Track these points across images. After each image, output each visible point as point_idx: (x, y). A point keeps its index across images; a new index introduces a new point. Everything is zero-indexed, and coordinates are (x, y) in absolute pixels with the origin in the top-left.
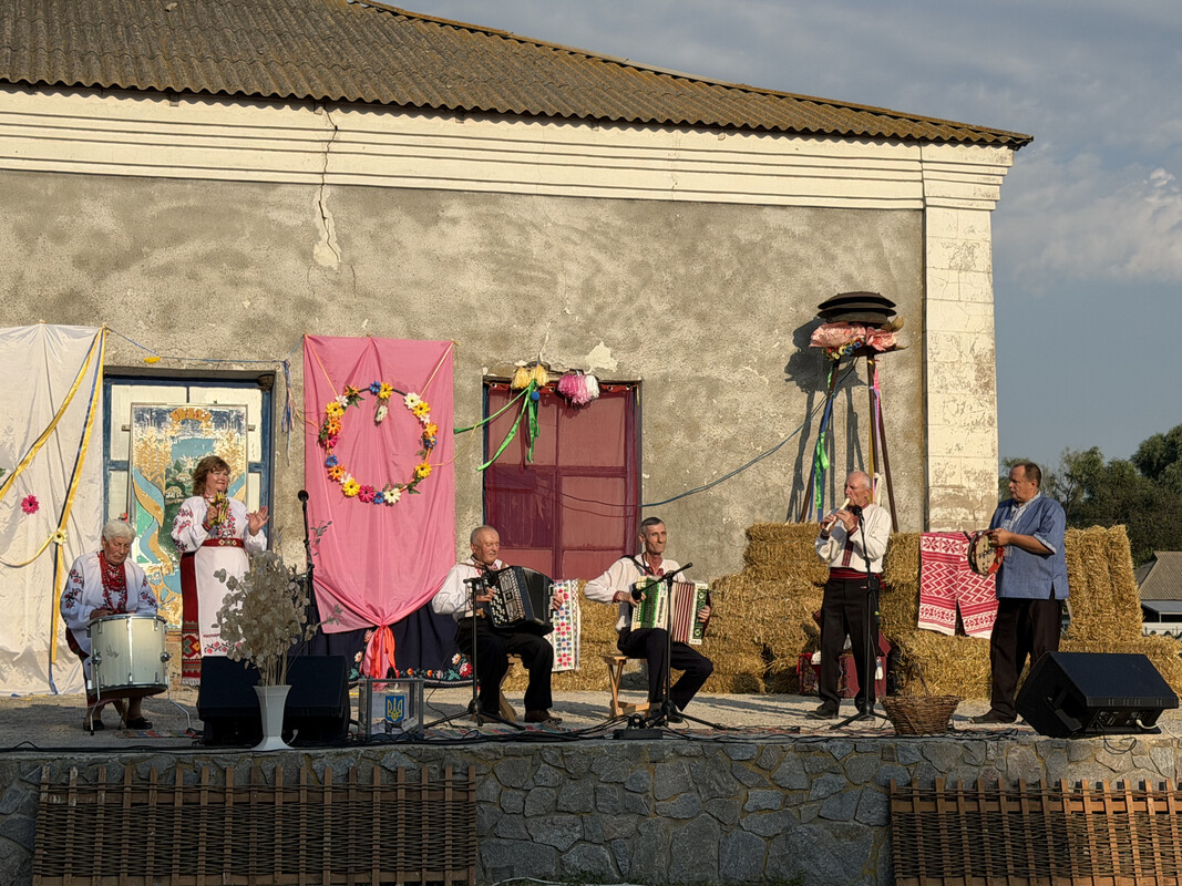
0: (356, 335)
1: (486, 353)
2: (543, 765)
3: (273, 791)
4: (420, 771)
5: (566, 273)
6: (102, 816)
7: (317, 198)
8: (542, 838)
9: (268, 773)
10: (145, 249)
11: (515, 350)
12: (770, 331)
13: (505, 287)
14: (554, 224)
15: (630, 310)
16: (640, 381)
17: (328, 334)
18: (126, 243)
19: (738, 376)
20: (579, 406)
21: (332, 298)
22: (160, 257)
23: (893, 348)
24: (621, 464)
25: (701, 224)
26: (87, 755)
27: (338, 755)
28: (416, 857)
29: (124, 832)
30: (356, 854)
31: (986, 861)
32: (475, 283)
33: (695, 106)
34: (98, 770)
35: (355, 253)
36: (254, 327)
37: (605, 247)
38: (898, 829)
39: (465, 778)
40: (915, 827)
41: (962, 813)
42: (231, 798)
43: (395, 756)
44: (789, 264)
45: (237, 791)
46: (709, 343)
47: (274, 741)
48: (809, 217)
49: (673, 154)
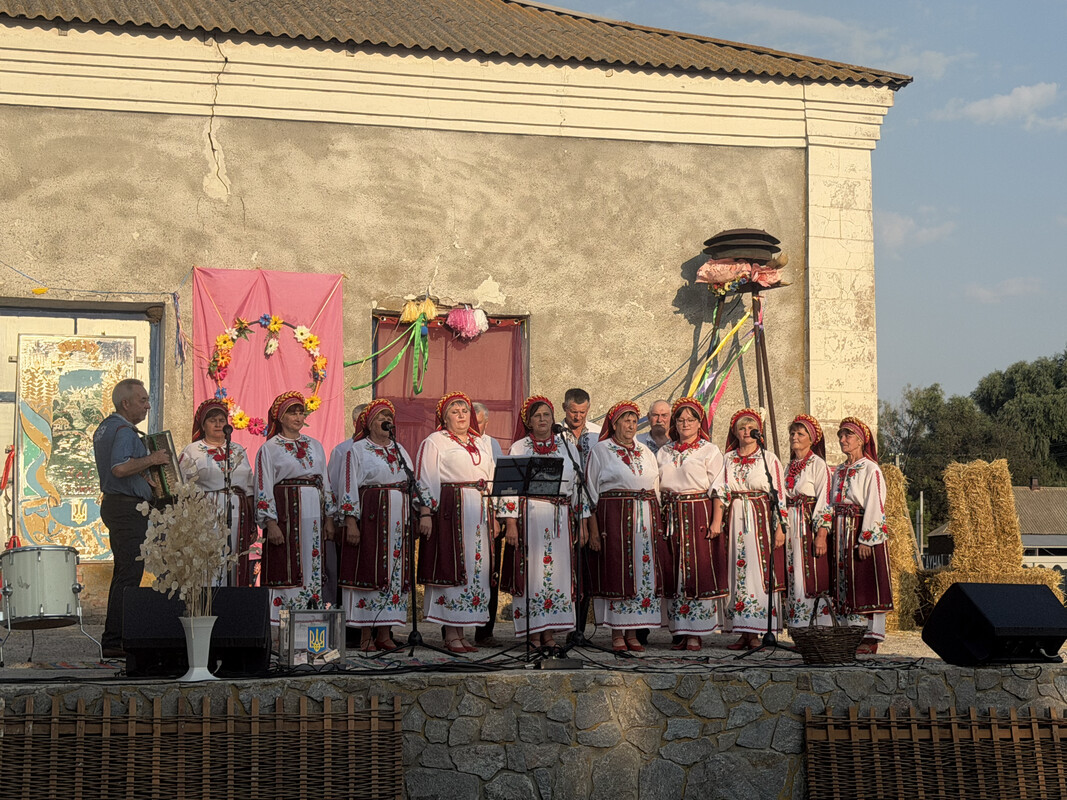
0: (245, 268)
1: (375, 286)
2: (467, 695)
3: (200, 722)
4: (346, 701)
5: (456, 207)
6: (30, 747)
7: (207, 130)
8: (465, 767)
9: (195, 704)
10: (33, 179)
11: (403, 284)
12: (656, 266)
13: (395, 221)
14: (443, 158)
15: (518, 245)
16: (528, 316)
17: (218, 267)
18: (14, 173)
19: (624, 312)
20: (468, 340)
21: (221, 230)
22: (48, 188)
23: (778, 284)
24: (509, 398)
25: (589, 161)
26: (14, 686)
27: (265, 685)
28: (343, 787)
29: (52, 763)
30: (284, 784)
31: (898, 787)
32: (364, 216)
33: (581, 43)
34: (25, 701)
35: (245, 186)
36: (144, 259)
37: (493, 181)
38: (813, 756)
39: (391, 708)
40: (829, 755)
41: (875, 741)
42: (158, 730)
43: (320, 687)
44: (675, 202)
45: (164, 721)
46: (598, 277)
47: (199, 672)
48: (694, 154)
49: (561, 90)
